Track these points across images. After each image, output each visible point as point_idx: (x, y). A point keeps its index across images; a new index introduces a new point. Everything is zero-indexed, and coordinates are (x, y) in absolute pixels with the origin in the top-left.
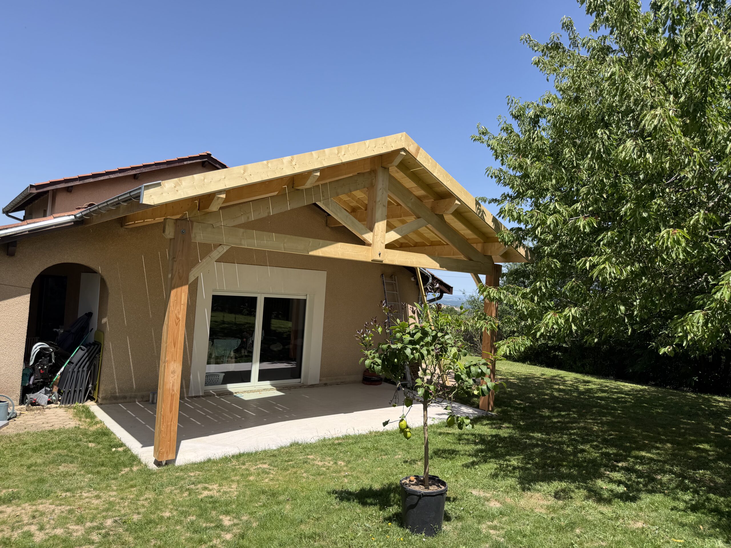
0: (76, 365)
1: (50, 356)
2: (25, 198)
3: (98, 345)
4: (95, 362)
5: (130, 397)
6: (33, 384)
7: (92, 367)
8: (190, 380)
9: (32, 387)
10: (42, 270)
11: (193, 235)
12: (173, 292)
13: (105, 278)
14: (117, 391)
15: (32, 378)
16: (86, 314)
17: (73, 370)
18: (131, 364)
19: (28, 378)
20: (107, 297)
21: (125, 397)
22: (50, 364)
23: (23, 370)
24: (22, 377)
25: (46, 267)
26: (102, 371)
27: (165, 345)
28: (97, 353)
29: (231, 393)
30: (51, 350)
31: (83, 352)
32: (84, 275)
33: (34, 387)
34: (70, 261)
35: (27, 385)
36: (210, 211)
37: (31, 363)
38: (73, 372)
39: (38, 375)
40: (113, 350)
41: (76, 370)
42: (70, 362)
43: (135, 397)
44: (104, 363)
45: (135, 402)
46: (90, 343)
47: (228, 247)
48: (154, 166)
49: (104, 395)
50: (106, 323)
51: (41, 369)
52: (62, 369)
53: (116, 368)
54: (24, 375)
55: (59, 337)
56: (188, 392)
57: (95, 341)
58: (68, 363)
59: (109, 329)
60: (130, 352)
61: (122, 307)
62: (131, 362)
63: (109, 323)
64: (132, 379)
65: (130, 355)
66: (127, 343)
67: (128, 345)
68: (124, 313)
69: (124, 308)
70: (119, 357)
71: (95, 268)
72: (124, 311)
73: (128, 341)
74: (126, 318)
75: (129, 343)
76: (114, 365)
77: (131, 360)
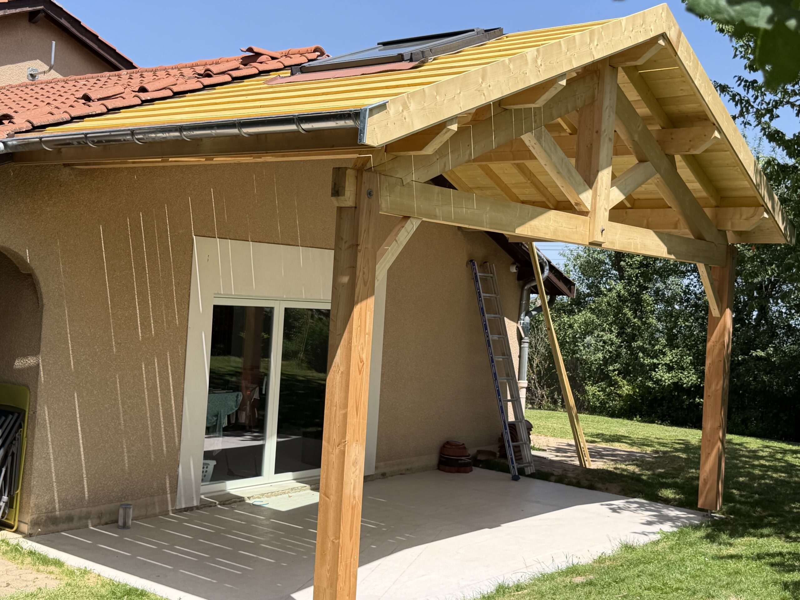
3: (19, 414)
4: (14, 449)
5: (80, 518)
7: (9, 459)
8: (178, 476)
12: (357, 310)
13: (38, 273)
14: (57, 506)
18: (82, 449)
21: (70, 519)
28: (17, 430)
29: (240, 500)
40: (50, 422)
43: (87, 517)
45: (87, 526)
47: (419, 223)
49: (35, 516)
50: (38, 366)
53: (55, 460)
56: (174, 501)
59: (44, 378)
60: (79, 424)
61: (67, 334)
62: (81, 445)
63: (43, 366)
64: (83, 480)
65: (80, 432)
66: (75, 407)
67: (76, 410)
68: (70, 346)
69: (69, 335)
70: (61, 437)
71: (20, 253)
72: (70, 342)
73: (76, 402)
74: (73, 357)
75: (77, 407)
76: (53, 453)
77: (81, 441)
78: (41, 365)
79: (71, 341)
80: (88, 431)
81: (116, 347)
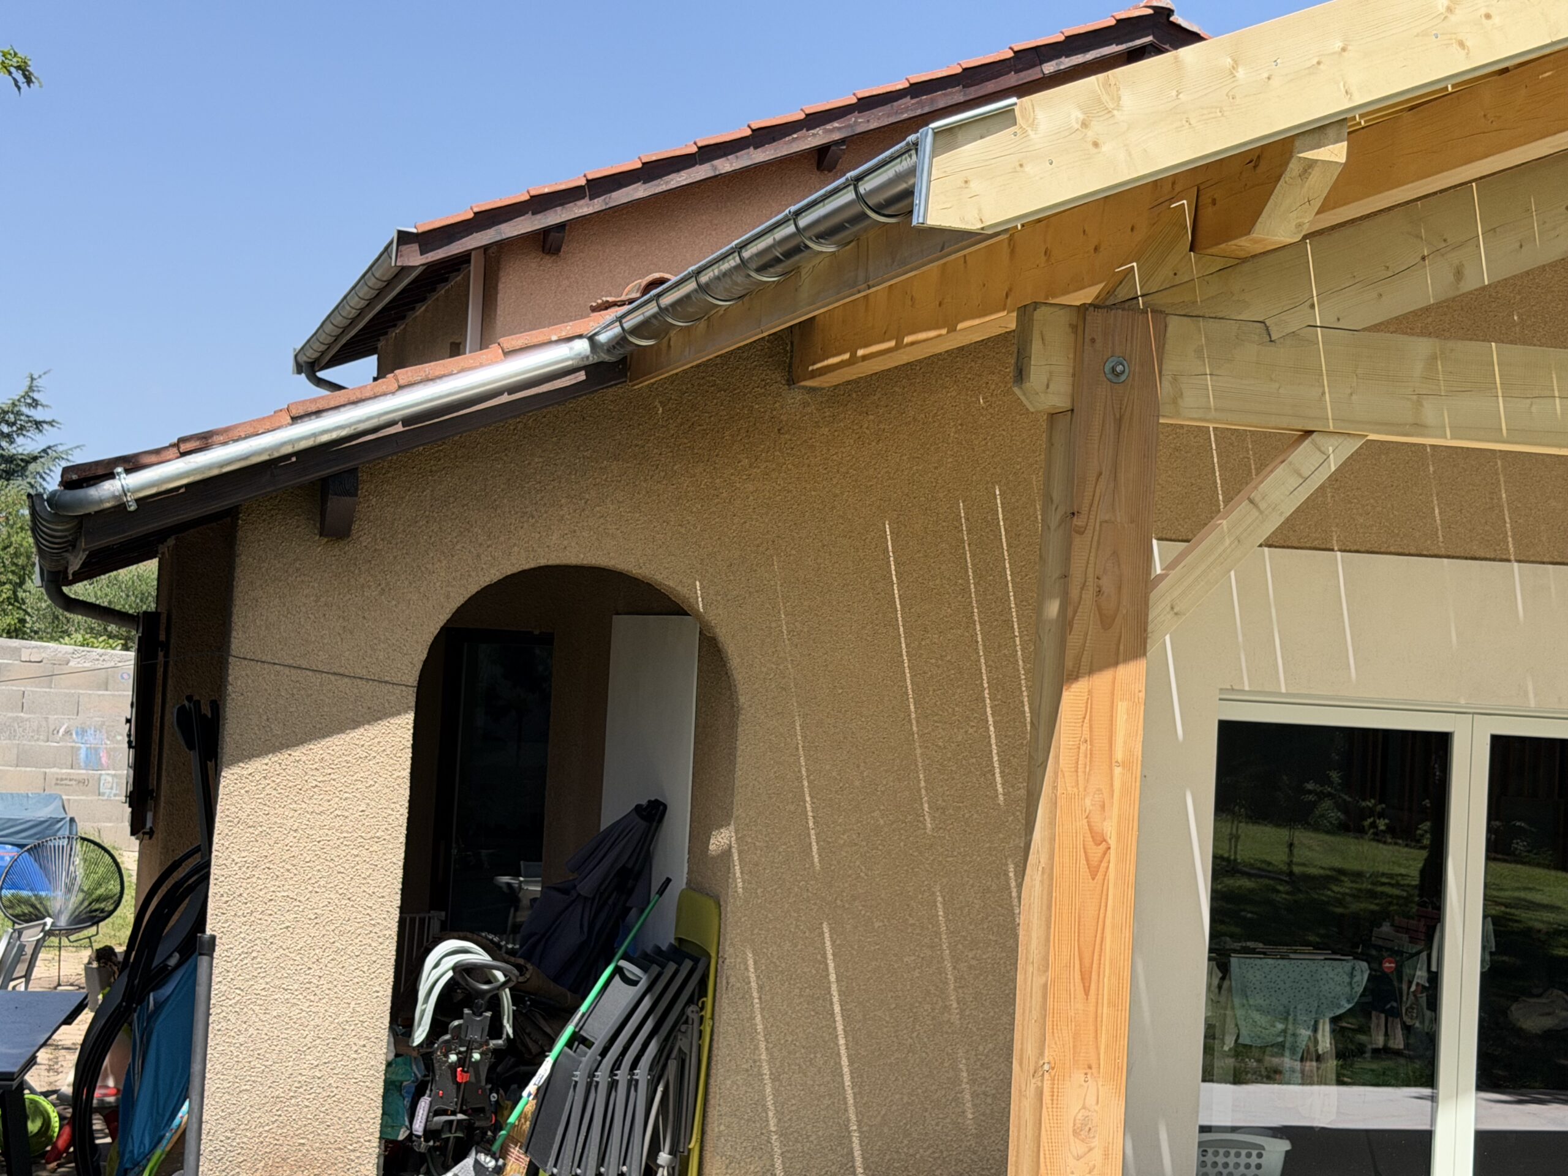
0: (603, 1054)
1: (495, 1004)
2: (380, 293)
3: (696, 961)
4: (682, 1043)
6: (429, 1133)
7: (672, 1066)
9: (423, 1146)
10: (460, 601)
11: (1165, 389)
12: (1073, 697)
13: (723, 634)
15: (424, 1105)
16: (638, 809)
17: (592, 1075)
19: (407, 1102)
20: (733, 726)
22: (493, 1043)
23: (389, 1065)
24: (385, 1097)
25: (474, 589)
26: (712, 1089)
27: (1039, 981)
28: (690, 1001)
30: (500, 976)
31: (632, 992)
32: (624, 626)
33: (431, 1149)
34: (575, 555)
35: (401, 1137)
36: (1259, 248)
37: (420, 1035)
38: (591, 1085)
39: (444, 1090)
40: (760, 988)
41: (602, 1076)
42: (577, 1039)
44: (722, 1051)
46: (658, 950)
47: (1351, 447)
48: (907, 101)
50: (727, 853)
51: (461, 1062)
52: (544, 1070)
53: (775, 1078)
54: (391, 1087)
55: (523, 916)
57: (680, 940)
58: (569, 1044)
59: (744, 881)
60: (836, 999)
61: (799, 779)
62: (843, 1051)
63: (740, 853)
64: (850, 1137)
65: (838, 1018)
66: (824, 956)
67: (827, 965)
68: (809, 808)
69: (806, 783)
70: (788, 1024)
71: (679, 588)
72: (808, 799)
73: (828, 944)
74: (817, 834)
75: (830, 957)
76: (769, 1062)
77: (842, 1041)
78: (734, 850)
79: (812, 797)
80: (860, 1017)
81: (933, 818)
